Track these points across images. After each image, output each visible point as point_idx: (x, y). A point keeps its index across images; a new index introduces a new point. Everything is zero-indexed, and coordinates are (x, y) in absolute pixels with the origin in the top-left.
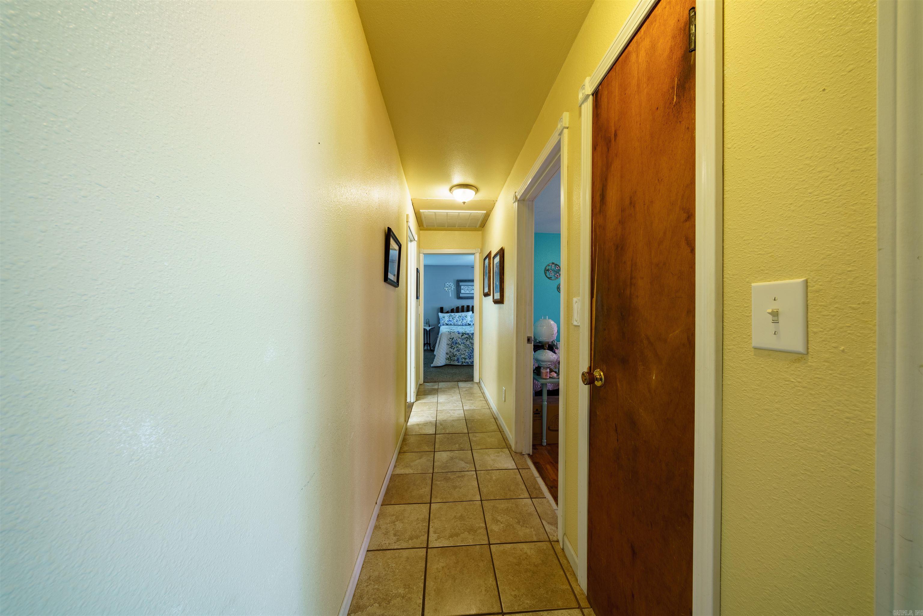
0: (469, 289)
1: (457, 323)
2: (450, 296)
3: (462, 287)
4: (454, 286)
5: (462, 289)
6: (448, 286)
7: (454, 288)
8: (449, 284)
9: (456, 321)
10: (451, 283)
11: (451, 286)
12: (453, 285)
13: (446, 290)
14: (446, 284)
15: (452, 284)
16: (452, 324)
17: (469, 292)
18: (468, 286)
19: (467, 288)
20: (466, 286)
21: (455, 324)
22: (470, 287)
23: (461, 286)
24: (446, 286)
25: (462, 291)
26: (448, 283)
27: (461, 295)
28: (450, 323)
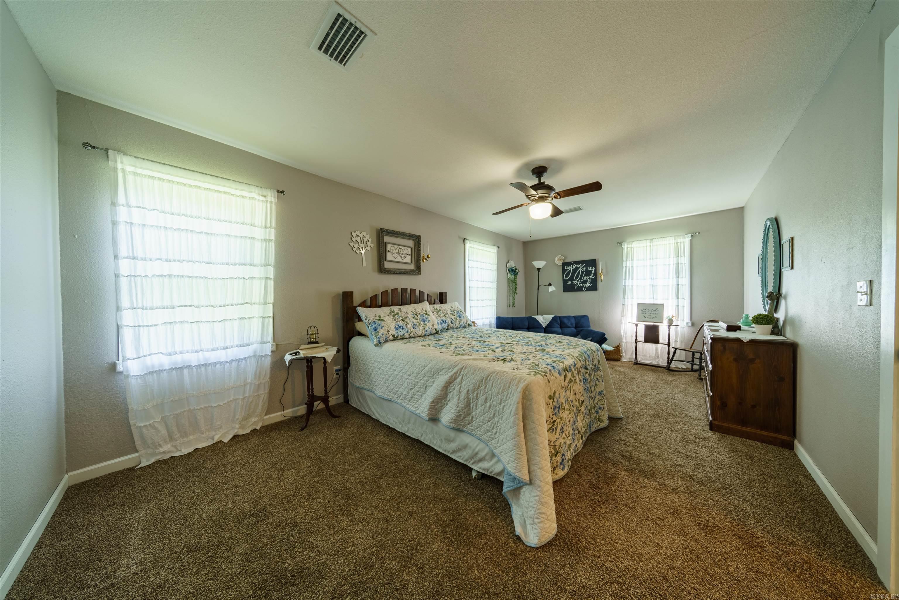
0: (402, 252)
1: (414, 330)
2: (364, 264)
3: (389, 247)
4: (372, 243)
5: (389, 251)
6: (358, 239)
7: (372, 246)
8: (361, 235)
9: (414, 327)
10: (365, 234)
11: (365, 240)
12: (370, 240)
13: (354, 249)
14: (354, 234)
15: (368, 237)
16: (407, 335)
17: (400, 260)
18: (401, 247)
19: (397, 251)
20: (396, 246)
21: (412, 335)
22: (403, 248)
23: (386, 243)
24: (354, 239)
25: (390, 257)
26: (358, 233)
27: (387, 265)
28: (401, 332)
